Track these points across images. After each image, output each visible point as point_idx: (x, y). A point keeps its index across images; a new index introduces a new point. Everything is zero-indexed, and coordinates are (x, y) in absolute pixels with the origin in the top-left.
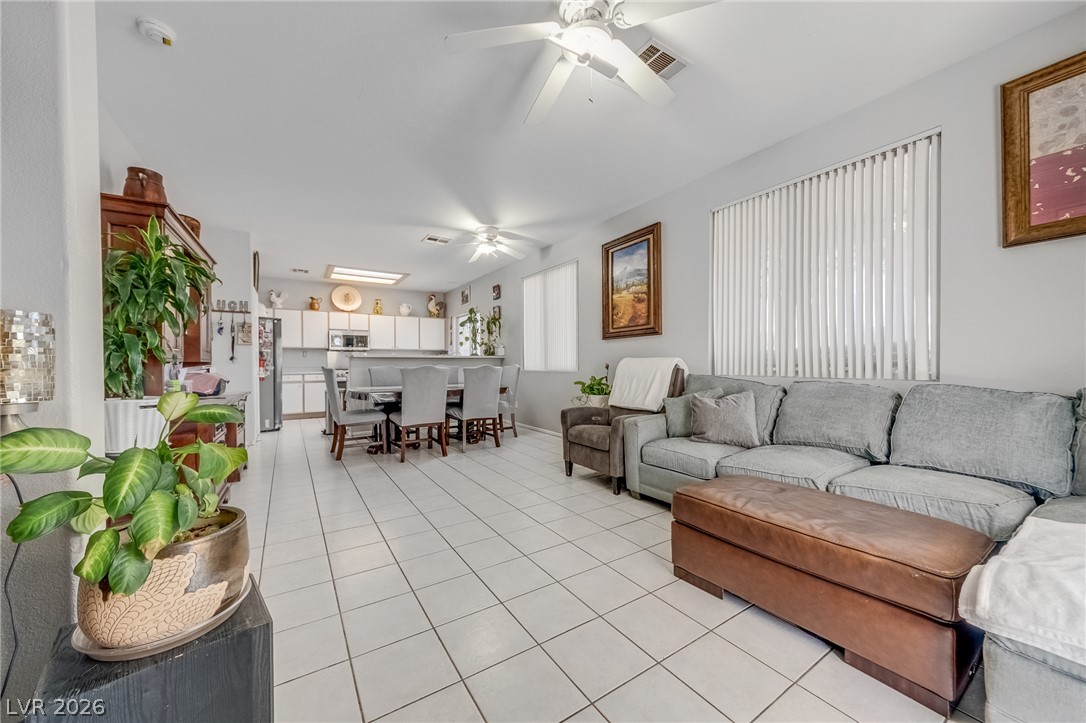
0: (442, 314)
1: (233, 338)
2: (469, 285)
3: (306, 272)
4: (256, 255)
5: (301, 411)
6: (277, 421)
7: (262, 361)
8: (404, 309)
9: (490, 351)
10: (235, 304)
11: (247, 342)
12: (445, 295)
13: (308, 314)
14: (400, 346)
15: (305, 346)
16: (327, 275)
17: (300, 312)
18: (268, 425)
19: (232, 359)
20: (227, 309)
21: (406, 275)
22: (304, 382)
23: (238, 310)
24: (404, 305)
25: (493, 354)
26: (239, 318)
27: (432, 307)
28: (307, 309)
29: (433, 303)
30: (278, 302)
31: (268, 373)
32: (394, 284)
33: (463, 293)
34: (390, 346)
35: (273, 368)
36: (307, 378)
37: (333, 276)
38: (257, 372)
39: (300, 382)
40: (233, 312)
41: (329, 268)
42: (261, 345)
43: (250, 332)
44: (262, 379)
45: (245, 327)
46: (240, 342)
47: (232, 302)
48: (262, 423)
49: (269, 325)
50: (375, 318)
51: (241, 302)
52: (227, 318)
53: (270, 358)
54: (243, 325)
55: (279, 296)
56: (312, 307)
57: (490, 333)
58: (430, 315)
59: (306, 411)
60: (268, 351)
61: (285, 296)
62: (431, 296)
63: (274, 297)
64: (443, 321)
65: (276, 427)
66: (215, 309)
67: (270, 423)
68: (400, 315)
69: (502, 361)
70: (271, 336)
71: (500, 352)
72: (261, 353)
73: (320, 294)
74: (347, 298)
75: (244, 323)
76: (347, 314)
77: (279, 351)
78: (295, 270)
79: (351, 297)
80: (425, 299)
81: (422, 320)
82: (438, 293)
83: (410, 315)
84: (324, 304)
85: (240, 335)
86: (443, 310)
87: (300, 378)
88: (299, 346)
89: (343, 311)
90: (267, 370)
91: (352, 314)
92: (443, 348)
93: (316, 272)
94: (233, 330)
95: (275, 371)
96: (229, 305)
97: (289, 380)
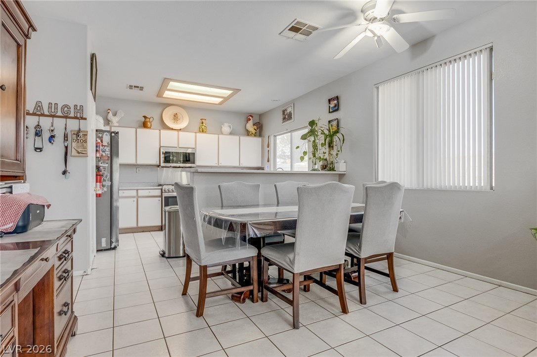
0: (258, 134)
1: (66, 148)
2: (293, 103)
3: (142, 89)
4: (93, 57)
5: (134, 225)
6: (114, 240)
7: (99, 177)
8: (226, 129)
9: (328, 166)
10: (69, 108)
11: (83, 153)
12: (261, 116)
13: (142, 131)
14: (223, 163)
15: (139, 162)
16: (160, 94)
17: (134, 130)
18: (104, 244)
19: (64, 173)
20: (60, 113)
21: (236, 91)
22: (138, 197)
23: (72, 115)
24: (226, 124)
25: (333, 169)
26: (73, 125)
27: (250, 126)
28: (140, 127)
29: (250, 124)
30: (115, 120)
31: (105, 189)
32: (221, 103)
33: (284, 112)
34: (214, 163)
35: (109, 183)
36: (141, 193)
37: (167, 94)
38: (93, 188)
39: (134, 197)
40: (66, 117)
41: (165, 81)
42: (98, 159)
43: (86, 141)
44: (98, 196)
45: (80, 135)
46: (74, 153)
47: (66, 106)
48: (99, 242)
49: (106, 139)
50: (200, 136)
51: (76, 106)
52: (59, 124)
53: (107, 173)
54: (78, 133)
55: (115, 114)
56: (145, 125)
57: (331, 146)
58: (248, 133)
59: (139, 225)
60: (104, 165)
61: (121, 114)
62: (249, 117)
63: (110, 116)
64: (259, 140)
65: (113, 246)
66: (46, 113)
67: (107, 241)
68: (222, 133)
69: (341, 177)
70: (108, 149)
71: (341, 167)
72: (98, 168)
73: (153, 113)
74: (176, 117)
75: (79, 131)
76: (176, 132)
77: (116, 166)
78: (131, 87)
79: (179, 115)
80: (243, 119)
81: (242, 138)
82: (256, 114)
83: (231, 134)
84: (155, 123)
85: (74, 144)
86: (260, 129)
87: (134, 193)
88: (133, 162)
89: (172, 129)
90: (103, 186)
91: (180, 133)
92: (260, 165)
93: (149, 92)
94: (66, 137)
95: (111, 186)
96: (62, 109)
97: (124, 195)
